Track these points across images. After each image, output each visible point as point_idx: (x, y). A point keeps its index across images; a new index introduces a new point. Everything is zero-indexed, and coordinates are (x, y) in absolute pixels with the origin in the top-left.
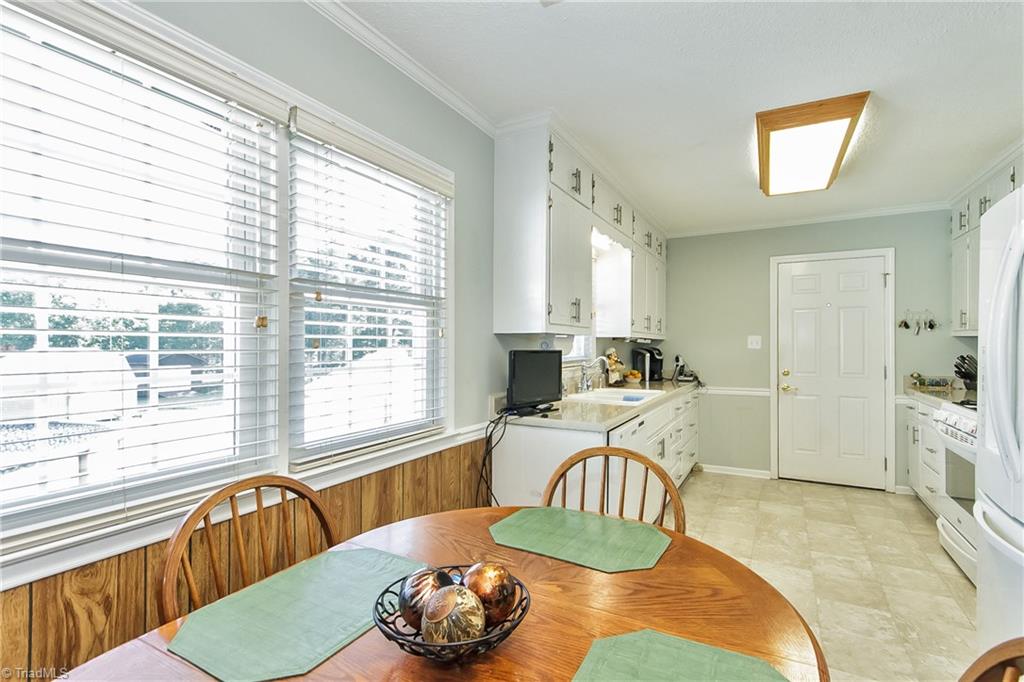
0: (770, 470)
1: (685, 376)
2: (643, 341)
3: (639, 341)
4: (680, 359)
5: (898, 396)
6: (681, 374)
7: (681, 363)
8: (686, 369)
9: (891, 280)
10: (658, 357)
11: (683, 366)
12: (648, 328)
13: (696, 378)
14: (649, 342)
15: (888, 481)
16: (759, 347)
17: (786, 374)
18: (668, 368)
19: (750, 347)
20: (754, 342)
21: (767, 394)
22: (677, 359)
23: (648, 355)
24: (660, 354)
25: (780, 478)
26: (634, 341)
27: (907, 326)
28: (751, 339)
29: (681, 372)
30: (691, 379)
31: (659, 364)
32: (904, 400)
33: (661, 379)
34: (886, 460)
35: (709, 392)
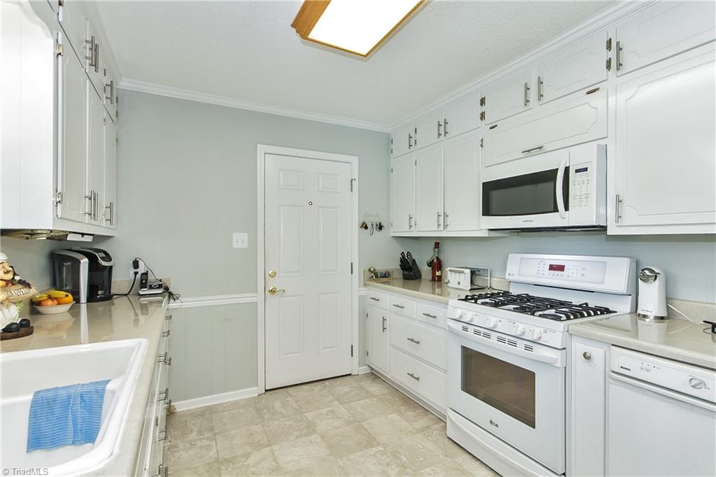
0: (257, 386)
1: (151, 287)
2: (78, 238)
3: (70, 238)
4: (141, 264)
5: (360, 289)
6: (143, 285)
7: (141, 270)
8: (151, 278)
9: (355, 184)
10: (104, 263)
11: (146, 274)
12: (93, 215)
13: (167, 289)
14: (89, 239)
15: (353, 366)
16: (245, 246)
17: (273, 275)
18: (122, 278)
19: (235, 246)
20: (240, 240)
21: (254, 300)
22: (136, 264)
23: (84, 262)
24: (108, 257)
25: (266, 391)
26: (58, 238)
27: (366, 228)
28: (236, 236)
29: (144, 282)
30: (160, 291)
31: (106, 273)
32: (363, 291)
33: (108, 297)
34: (352, 346)
35: (186, 305)
